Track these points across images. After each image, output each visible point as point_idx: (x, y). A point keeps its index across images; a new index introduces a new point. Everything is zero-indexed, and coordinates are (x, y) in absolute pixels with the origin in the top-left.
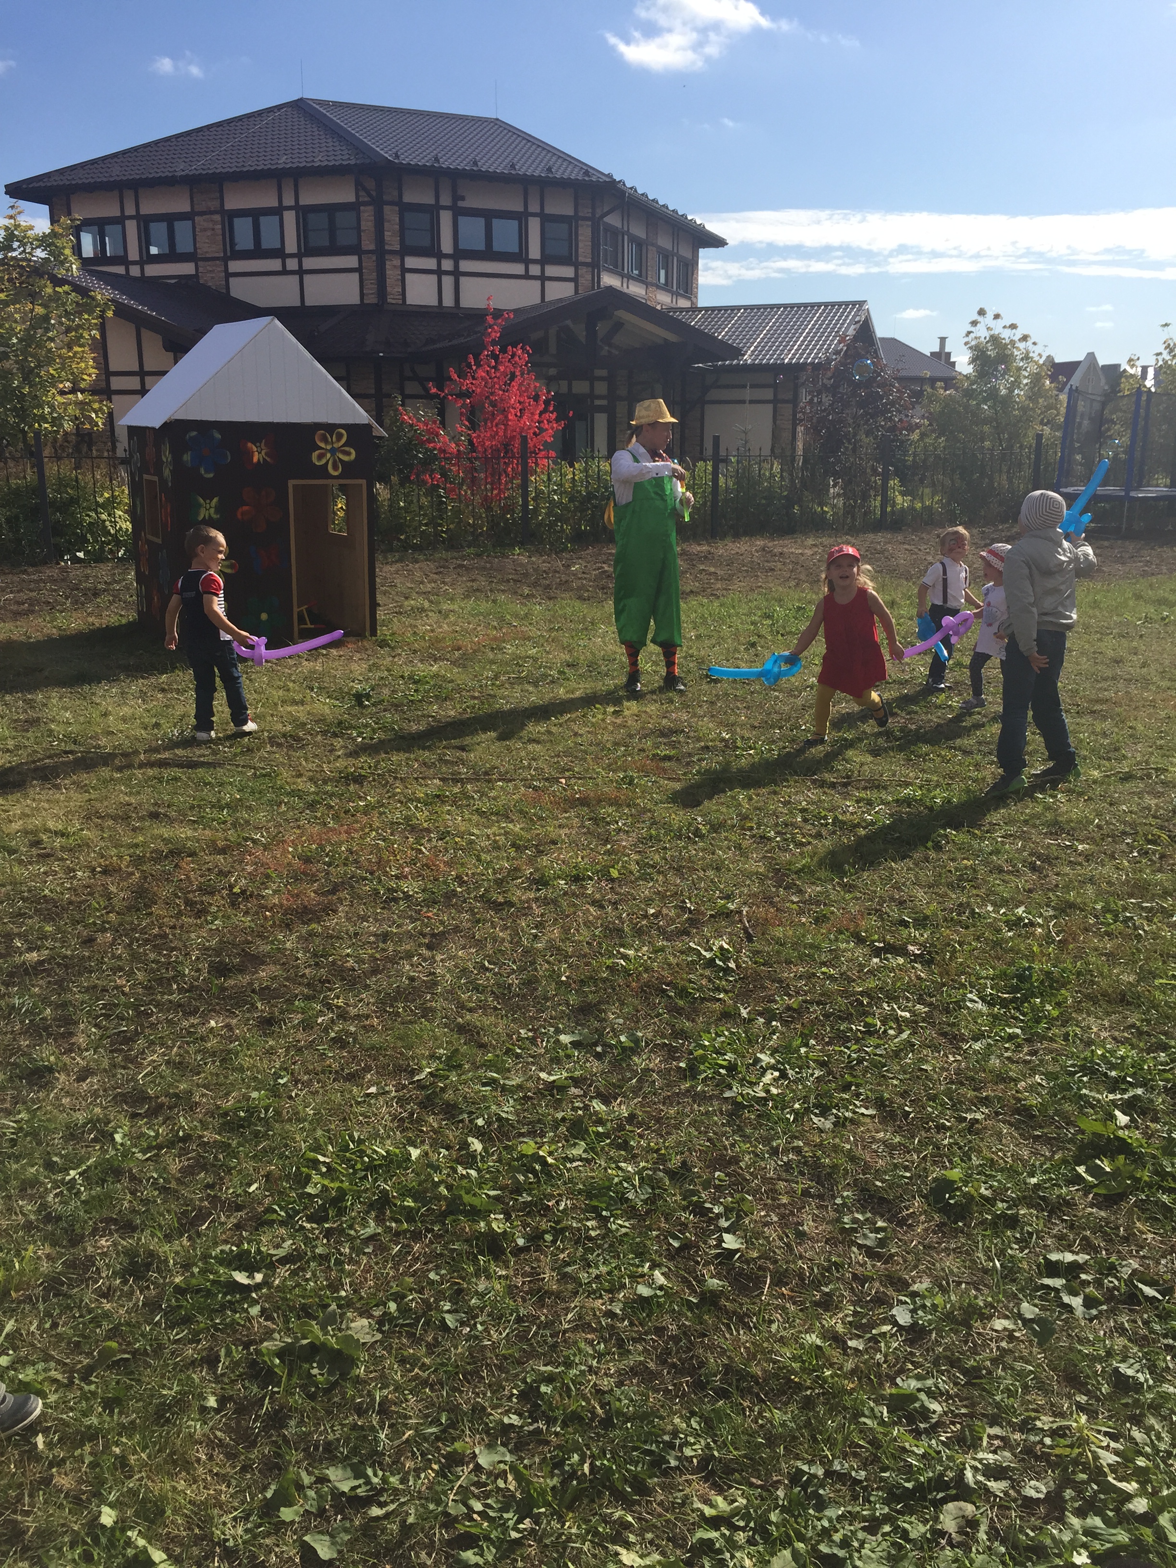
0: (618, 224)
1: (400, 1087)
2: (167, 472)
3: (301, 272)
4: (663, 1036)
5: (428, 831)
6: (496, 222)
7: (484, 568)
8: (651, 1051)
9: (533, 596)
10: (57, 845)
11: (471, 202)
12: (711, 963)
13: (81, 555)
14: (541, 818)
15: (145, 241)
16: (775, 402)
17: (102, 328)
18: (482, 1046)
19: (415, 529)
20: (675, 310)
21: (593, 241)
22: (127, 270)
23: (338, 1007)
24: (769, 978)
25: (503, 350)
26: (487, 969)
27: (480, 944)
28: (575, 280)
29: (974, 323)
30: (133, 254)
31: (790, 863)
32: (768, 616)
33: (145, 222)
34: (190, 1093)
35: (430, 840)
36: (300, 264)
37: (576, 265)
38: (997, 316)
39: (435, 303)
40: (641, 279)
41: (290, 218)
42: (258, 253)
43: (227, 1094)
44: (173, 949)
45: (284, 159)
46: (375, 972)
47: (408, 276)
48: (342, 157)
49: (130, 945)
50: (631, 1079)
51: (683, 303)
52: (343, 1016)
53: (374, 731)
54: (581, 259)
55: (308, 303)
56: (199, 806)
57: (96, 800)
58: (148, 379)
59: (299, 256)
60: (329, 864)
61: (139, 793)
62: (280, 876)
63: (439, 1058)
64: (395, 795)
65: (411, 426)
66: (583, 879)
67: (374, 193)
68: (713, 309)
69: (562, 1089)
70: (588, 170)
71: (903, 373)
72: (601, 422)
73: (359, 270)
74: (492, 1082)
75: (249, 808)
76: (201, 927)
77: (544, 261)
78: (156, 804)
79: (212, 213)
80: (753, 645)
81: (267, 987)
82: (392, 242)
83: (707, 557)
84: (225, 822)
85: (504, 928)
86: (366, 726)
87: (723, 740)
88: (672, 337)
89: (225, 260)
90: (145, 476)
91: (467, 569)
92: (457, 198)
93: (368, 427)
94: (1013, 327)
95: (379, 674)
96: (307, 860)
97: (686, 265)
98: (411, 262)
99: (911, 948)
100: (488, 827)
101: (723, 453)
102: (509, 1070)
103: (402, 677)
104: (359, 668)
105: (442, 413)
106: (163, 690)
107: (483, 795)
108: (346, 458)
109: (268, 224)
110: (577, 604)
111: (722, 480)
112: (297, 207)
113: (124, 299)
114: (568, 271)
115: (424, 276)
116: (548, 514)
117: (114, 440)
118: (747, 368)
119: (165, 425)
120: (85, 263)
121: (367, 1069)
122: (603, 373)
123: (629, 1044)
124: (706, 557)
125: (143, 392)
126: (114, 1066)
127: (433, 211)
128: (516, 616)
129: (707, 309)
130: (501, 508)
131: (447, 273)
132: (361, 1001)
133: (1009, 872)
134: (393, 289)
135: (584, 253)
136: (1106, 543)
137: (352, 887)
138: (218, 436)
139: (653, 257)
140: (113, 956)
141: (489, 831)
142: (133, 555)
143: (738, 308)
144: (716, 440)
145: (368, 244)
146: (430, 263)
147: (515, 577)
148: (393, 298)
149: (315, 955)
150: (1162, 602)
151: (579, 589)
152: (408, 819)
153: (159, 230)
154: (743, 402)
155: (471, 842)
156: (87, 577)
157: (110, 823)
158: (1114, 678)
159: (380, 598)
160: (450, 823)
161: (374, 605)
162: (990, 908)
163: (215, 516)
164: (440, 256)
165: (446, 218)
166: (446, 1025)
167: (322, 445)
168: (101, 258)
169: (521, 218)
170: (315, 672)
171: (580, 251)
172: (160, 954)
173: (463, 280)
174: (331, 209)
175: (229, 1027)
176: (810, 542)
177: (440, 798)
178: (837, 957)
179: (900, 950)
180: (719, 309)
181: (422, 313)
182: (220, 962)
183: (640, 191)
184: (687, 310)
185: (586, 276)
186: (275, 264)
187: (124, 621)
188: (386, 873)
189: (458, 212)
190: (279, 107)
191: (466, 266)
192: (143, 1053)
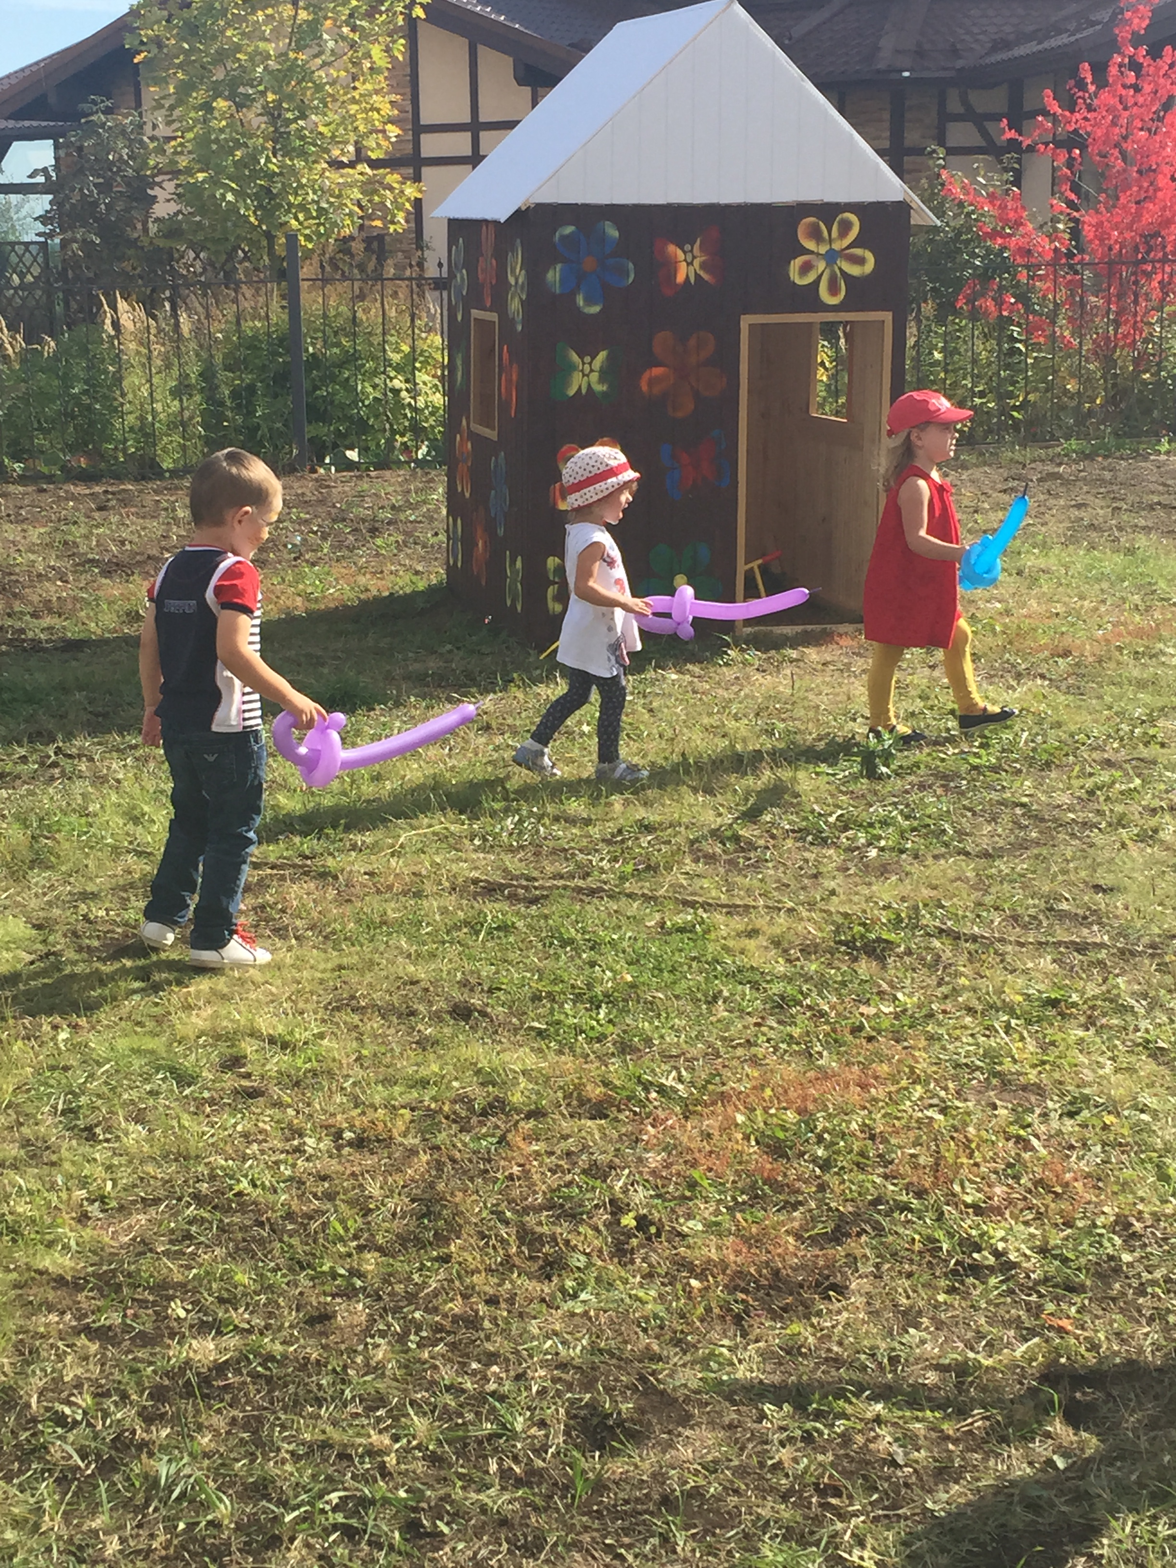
2: (515, 305)
5: (1039, 1090)
7: (1103, 481)
10: (272, 1068)
25: (1155, 54)
35: (1045, 1117)
56: (551, 997)
58: (484, 136)
60: (826, 1165)
61: (433, 955)
62: (720, 1186)
64: (956, 992)
65: (961, 203)
75: (653, 1007)
78: (464, 983)
81: (698, 1492)
84: (601, 1038)
86: (885, 823)
90: (475, 313)
91: (1066, 482)
93: (902, 208)
96: (775, 1148)
105: (1018, 180)
108: (854, 270)
119: (518, 214)
125: (475, 159)
130: (1136, 362)
137: (879, 1230)
138: (613, 233)
142: (444, 455)
152: (992, 1056)
157: (376, 1024)
163: (599, 388)
167: (810, 245)
170: (776, 698)
172: (464, 1369)
177: (1056, 1006)
187: (421, 585)
188: (953, 1198)
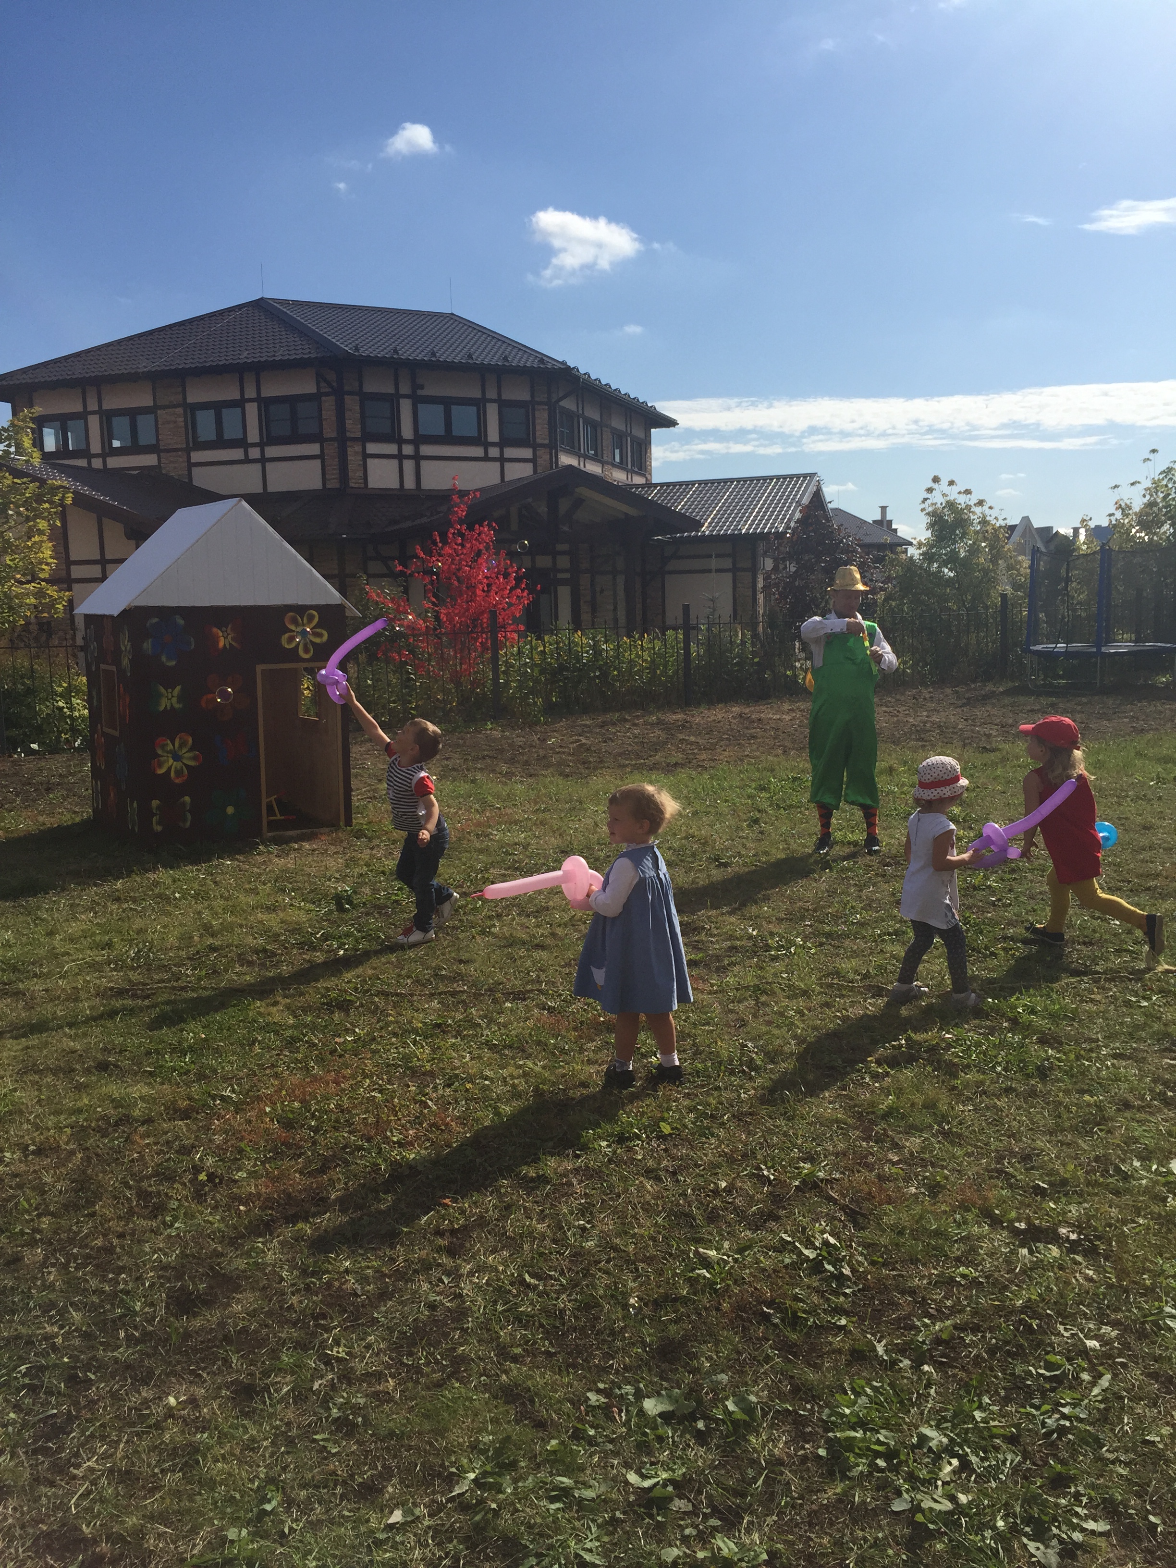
0: (573, 408)
1: (435, 1510)
2: (125, 662)
3: (263, 460)
4: (782, 1397)
5: (432, 1074)
6: (454, 408)
7: (458, 745)
8: (772, 1426)
9: (513, 774)
11: (429, 391)
12: (816, 1267)
13: (35, 746)
14: (563, 1051)
15: (108, 435)
16: (734, 570)
17: (63, 516)
18: (540, 1425)
19: (384, 707)
20: (632, 486)
21: (549, 423)
22: (89, 463)
23: (339, 1360)
24: (897, 1288)
25: (471, 528)
26: (528, 1286)
27: (513, 1243)
28: (533, 461)
29: (930, 490)
30: (96, 447)
31: (873, 1104)
32: (762, 789)
33: (107, 417)
34: (140, 1534)
35: (435, 1088)
36: (262, 452)
37: (535, 447)
38: (951, 483)
39: (396, 485)
40: (596, 459)
41: (252, 410)
42: (221, 443)
43: (194, 1531)
44: (121, 1270)
45: (245, 354)
46: (383, 1295)
47: (369, 461)
48: (303, 350)
49: (66, 1266)
50: (755, 1480)
51: (638, 480)
52: (347, 1377)
53: (357, 941)
54: (539, 441)
55: (270, 489)
56: (157, 1052)
57: (33, 1047)
58: (109, 566)
59: (261, 445)
60: (316, 1130)
61: (85, 1035)
62: (256, 1150)
63: (484, 1452)
64: (387, 1024)
65: (377, 603)
66: (629, 1139)
67: (335, 384)
68: (668, 485)
69: (662, 1503)
70: (542, 358)
71: (867, 540)
72: (564, 594)
73: (321, 457)
74: (564, 1493)
75: (217, 1051)
76: (155, 1232)
77: (504, 442)
78: (105, 1049)
79: (175, 406)
80: (756, 821)
81: (245, 1330)
82: (353, 428)
83: (685, 726)
84: (187, 1073)
85: (542, 1218)
86: (348, 935)
87: (751, 937)
88: (632, 511)
89: (188, 451)
90: (103, 666)
92: (416, 386)
93: (341, 608)
94: (968, 492)
95: (357, 870)
96: (288, 1124)
97: (640, 445)
98: (372, 448)
99: (1063, 1231)
100: (503, 1068)
101: (693, 621)
102: (582, 1469)
103: (383, 872)
104: (334, 864)
105: (406, 591)
106: (118, 900)
107: (491, 1021)
108: (317, 640)
109: (230, 416)
110: (560, 781)
111: (693, 647)
112: (259, 400)
113: (86, 490)
114: (527, 453)
115: (384, 461)
116: (520, 687)
117: (74, 628)
118: (704, 539)
119: (125, 613)
120: (47, 457)
121: (386, 1475)
122: (564, 547)
123: (740, 1416)
124: (683, 726)
125: (103, 578)
126: (36, 1480)
127: (393, 400)
128: (498, 796)
129: (662, 485)
130: (472, 683)
131: (408, 457)
132: (368, 1347)
133: (1140, 1109)
134: (355, 474)
135: (542, 434)
136: (1084, 700)
137: (346, 1163)
138: (181, 622)
139: (607, 439)
140: (45, 1287)
141: (505, 1072)
142: (89, 745)
143: (693, 483)
144: (686, 609)
145: (330, 431)
146: (392, 449)
147: (491, 753)
148: (355, 482)
149: (304, 1272)
150: (1165, 760)
151: (559, 764)
152: (406, 1058)
153: (121, 424)
154: (710, 571)
155: (485, 1088)
156: (40, 770)
157: (49, 1079)
158: (1151, 848)
159: (354, 783)
160: (457, 1063)
161: (348, 791)
162: (1137, 1164)
163: (177, 706)
164: (400, 441)
165: (406, 407)
166: (486, 1388)
167: (293, 627)
168: (63, 452)
169: (480, 404)
170: (286, 871)
171: (538, 433)
172: (104, 1279)
173: (424, 464)
174: (291, 400)
175: (193, 1402)
176: (786, 706)
177: (440, 1027)
178: (973, 1250)
179: (1052, 1236)
180: (674, 484)
181: (384, 495)
182: (183, 1288)
183: (593, 377)
184: (642, 486)
185: (544, 456)
186: (237, 454)
187: (77, 820)
188: (386, 1140)
189: (417, 400)
190: (240, 307)
191: (426, 450)
192: (77, 1455)
